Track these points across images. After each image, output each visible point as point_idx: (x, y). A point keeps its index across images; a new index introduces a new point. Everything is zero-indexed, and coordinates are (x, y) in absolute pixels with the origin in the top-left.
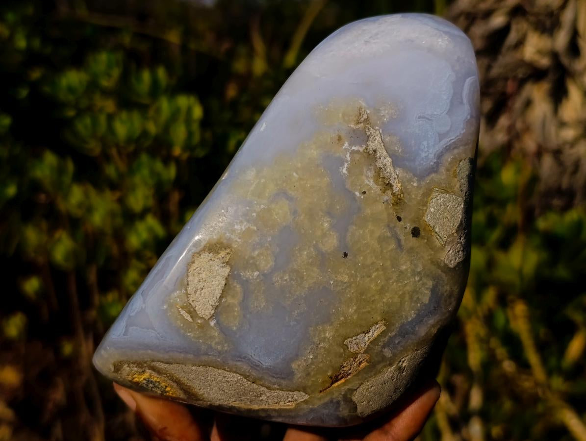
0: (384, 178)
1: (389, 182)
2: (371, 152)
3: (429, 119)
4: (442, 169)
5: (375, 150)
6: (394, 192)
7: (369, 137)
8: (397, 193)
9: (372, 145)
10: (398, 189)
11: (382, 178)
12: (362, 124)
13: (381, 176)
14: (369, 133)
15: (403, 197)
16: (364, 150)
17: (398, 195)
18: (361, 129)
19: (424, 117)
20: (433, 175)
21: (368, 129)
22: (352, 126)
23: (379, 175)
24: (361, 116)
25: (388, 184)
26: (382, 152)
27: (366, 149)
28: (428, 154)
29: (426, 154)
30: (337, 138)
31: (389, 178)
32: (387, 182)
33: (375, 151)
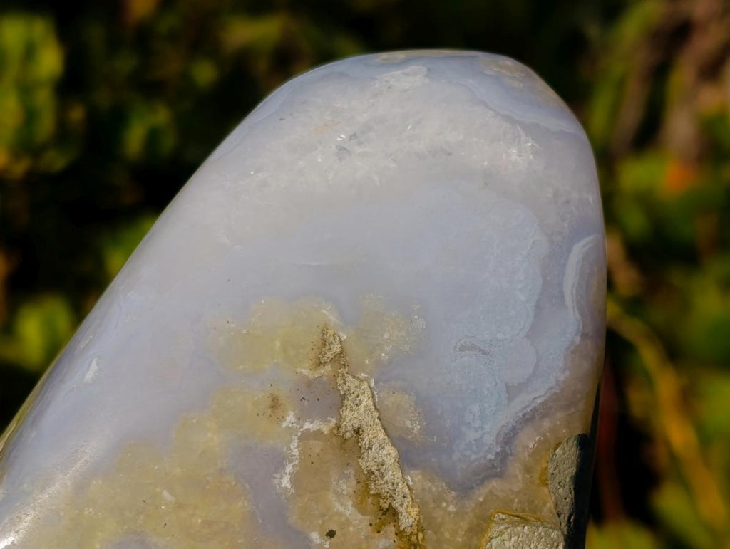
0: (378, 496)
1: (390, 505)
2: (348, 435)
3: (484, 352)
4: (515, 469)
5: (359, 429)
6: (402, 528)
7: (343, 397)
8: (409, 530)
9: (351, 417)
10: (411, 520)
11: (373, 495)
12: (328, 368)
13: (372, 492)
14: (345, 388)
15: (423, 538)
16: (331, 431)
17: (412, 534)
18: (325, 378)
19: (473, 348)
20: (494, 484)
21: (344, 378)
22: (305, 372)
23: (367, 489)
24: (327, 348)
25: (388, 510)
26: (374, 434)
27: (338, 427)
28: (483, 434)
29: (478, 435)
30: (269, 402)
31: (391, 496)
32: (386, 506)
33: (358, 431)
